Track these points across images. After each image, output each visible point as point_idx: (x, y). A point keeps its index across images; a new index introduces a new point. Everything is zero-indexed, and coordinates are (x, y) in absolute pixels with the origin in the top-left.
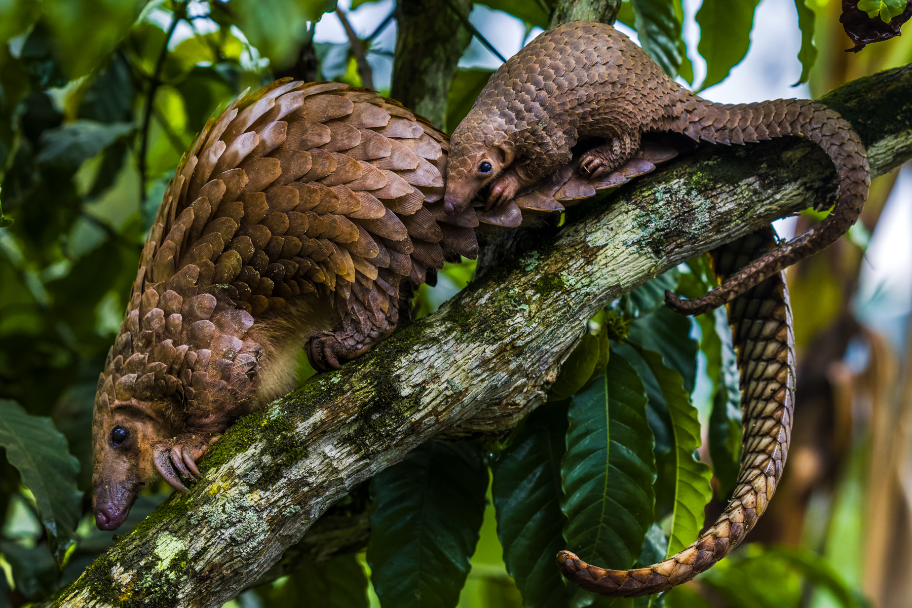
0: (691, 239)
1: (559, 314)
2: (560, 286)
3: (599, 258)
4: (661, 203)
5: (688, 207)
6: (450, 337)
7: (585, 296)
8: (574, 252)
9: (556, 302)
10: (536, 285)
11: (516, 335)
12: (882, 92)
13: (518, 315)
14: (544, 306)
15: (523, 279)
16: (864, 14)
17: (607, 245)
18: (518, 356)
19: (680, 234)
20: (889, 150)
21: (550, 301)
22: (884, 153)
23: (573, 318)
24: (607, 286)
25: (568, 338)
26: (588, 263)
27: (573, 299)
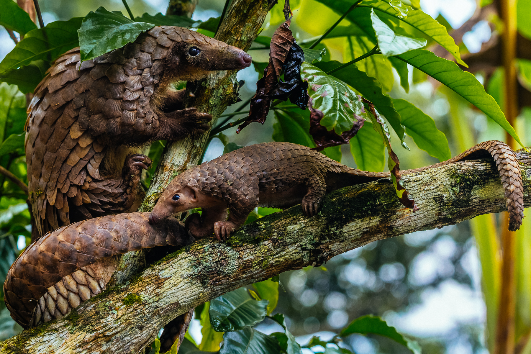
0: (225, 276)
1: (137, 318)
2: (139, 301)
3: (165, 285)
4: (207, 253)
5: (224, 256)
6: (66, 329)
7: (155, 308)
8: (150, 281)
9: (136, 310)
10: (124, 300)
11: (107, 328)
12: (355, 194)
13: (110, 316)
14: (127, 312)
15: (116, 296)
16: (324, 128)
17: (171, 277)
18: (108, 342)
19: (219, 273)
20: (358, 228)
21: (131, 309)
22: (354, 230)
23: (147, 321)
24: (170, 303)
25: (143, 334)
26: (158, 288)
27: (147, 309)
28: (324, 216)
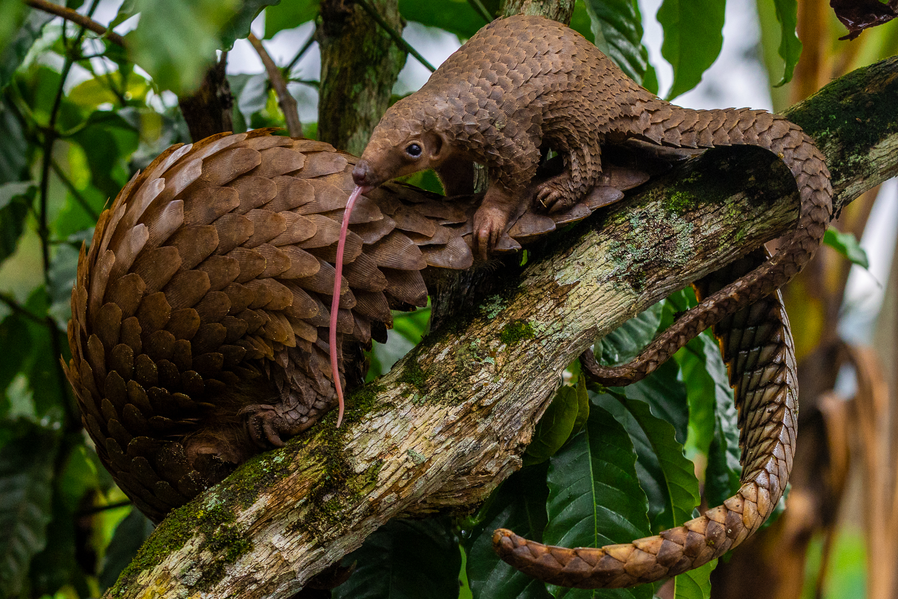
0: (674, 269)
1: (529, 365)
2: (529, 333)
3: (571, 298)
4: (637, 231)
5: (668, 233)
6: (407, 401)
7: (558, 343)
8: (541, 293)
9: (525, 352)
10: (501, 334)
11: (482, 393)
12: (881, 85)
13: (483, 370)
14: (512, 358)
15: (485, 329)
17: (579, 282)
18: (486, 417)
19: (661, 264)
20: (893, 151)
21: (518, 351)
22: (887, 155)
23: (546, 368)
24: (582, 329)
25: (541, 392)
26: (559, 305)
27: (544, 346)
28: (836, 136)
